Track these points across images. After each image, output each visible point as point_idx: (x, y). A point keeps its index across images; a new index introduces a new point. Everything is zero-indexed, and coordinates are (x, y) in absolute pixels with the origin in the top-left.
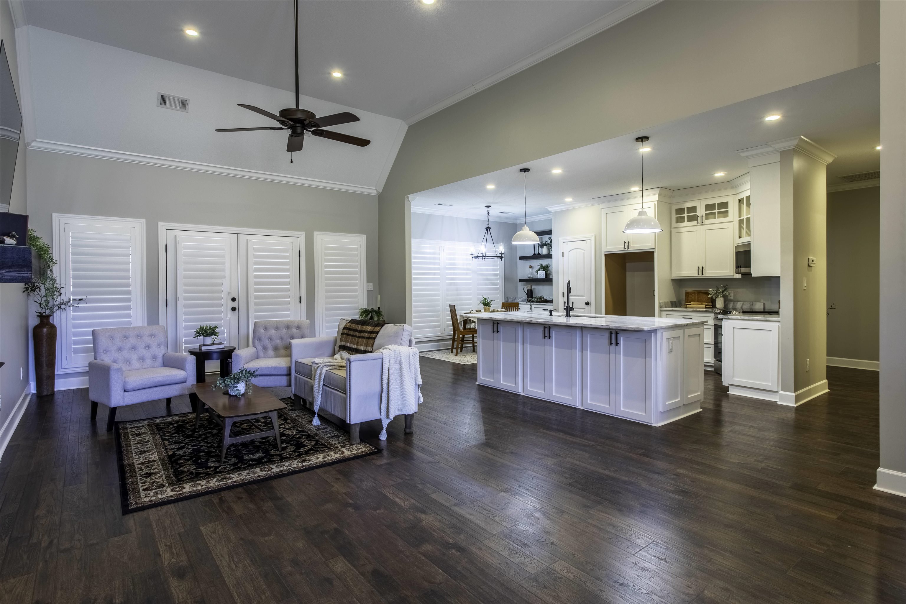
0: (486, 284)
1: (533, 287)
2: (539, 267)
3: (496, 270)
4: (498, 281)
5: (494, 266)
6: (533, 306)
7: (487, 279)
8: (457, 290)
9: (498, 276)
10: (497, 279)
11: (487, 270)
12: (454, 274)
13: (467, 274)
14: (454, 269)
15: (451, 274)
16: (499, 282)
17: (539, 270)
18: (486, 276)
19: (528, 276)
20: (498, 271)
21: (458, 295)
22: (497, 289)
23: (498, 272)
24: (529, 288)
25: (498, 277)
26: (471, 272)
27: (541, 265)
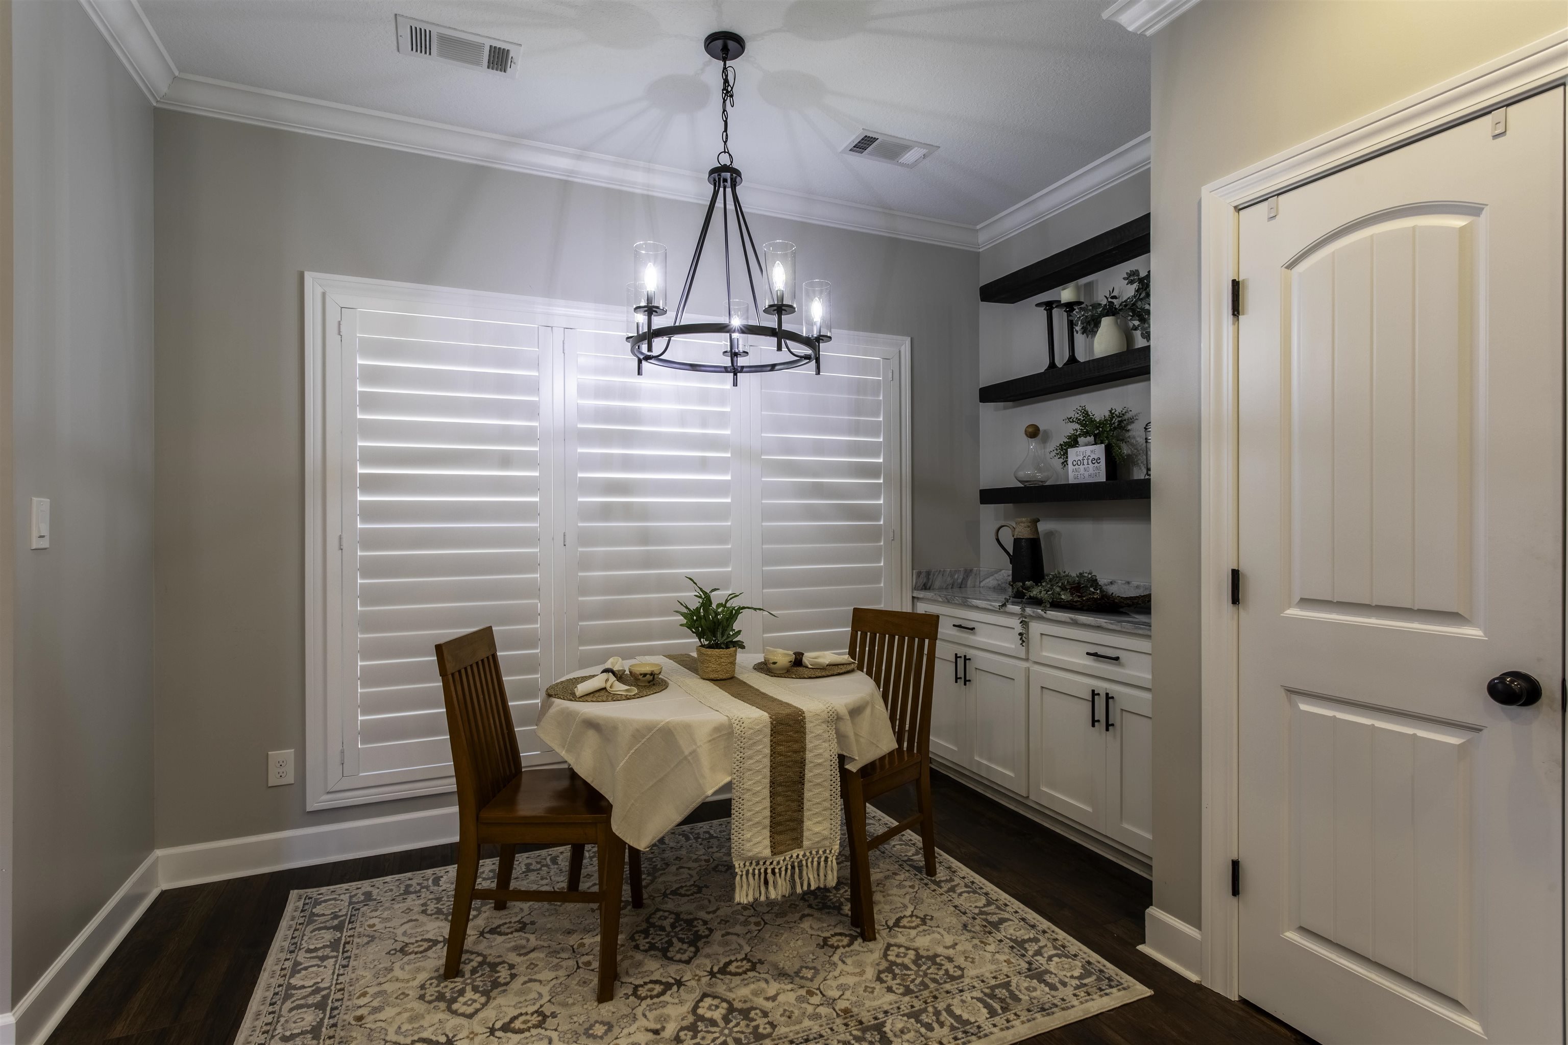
0: (812, 513)
1: (1044, 527)
2: (1072, 428)
3: (871, 450)
4: (878, 498)
5: (856, 429)
6: (1036, 628)
7: (819, 490)
8: (645, 537)
9: (878, 477)
10: (874, 491)
11: (819, 448)
12: (627, 463)
13: (703, 465)
14: (627, 439)
15: (606, 463)
16: (882, 502)
17: (1073, 442)
18: (815, 475)
19: (1021, 474)
20: (878, 456)
21: (648, 561)
22: (874, 534)
23: (881, 460)
24: (1023, 532)
25: (881, 481)
26: (729, 455)
27: (1086, 414)
